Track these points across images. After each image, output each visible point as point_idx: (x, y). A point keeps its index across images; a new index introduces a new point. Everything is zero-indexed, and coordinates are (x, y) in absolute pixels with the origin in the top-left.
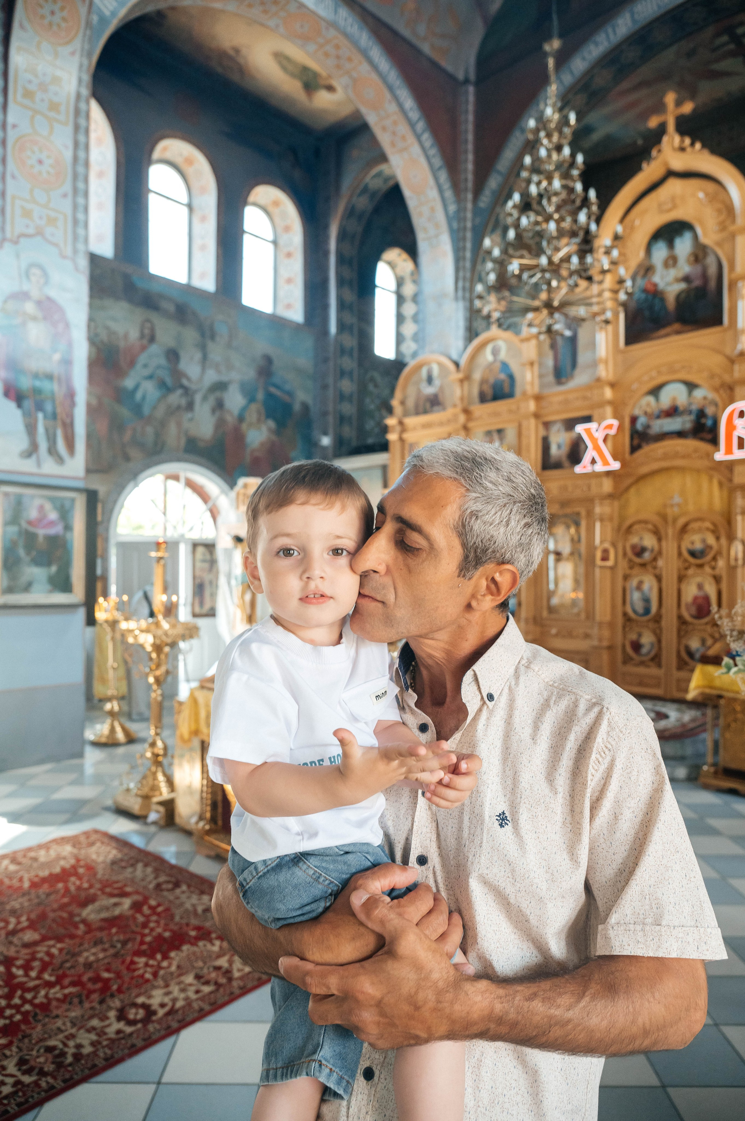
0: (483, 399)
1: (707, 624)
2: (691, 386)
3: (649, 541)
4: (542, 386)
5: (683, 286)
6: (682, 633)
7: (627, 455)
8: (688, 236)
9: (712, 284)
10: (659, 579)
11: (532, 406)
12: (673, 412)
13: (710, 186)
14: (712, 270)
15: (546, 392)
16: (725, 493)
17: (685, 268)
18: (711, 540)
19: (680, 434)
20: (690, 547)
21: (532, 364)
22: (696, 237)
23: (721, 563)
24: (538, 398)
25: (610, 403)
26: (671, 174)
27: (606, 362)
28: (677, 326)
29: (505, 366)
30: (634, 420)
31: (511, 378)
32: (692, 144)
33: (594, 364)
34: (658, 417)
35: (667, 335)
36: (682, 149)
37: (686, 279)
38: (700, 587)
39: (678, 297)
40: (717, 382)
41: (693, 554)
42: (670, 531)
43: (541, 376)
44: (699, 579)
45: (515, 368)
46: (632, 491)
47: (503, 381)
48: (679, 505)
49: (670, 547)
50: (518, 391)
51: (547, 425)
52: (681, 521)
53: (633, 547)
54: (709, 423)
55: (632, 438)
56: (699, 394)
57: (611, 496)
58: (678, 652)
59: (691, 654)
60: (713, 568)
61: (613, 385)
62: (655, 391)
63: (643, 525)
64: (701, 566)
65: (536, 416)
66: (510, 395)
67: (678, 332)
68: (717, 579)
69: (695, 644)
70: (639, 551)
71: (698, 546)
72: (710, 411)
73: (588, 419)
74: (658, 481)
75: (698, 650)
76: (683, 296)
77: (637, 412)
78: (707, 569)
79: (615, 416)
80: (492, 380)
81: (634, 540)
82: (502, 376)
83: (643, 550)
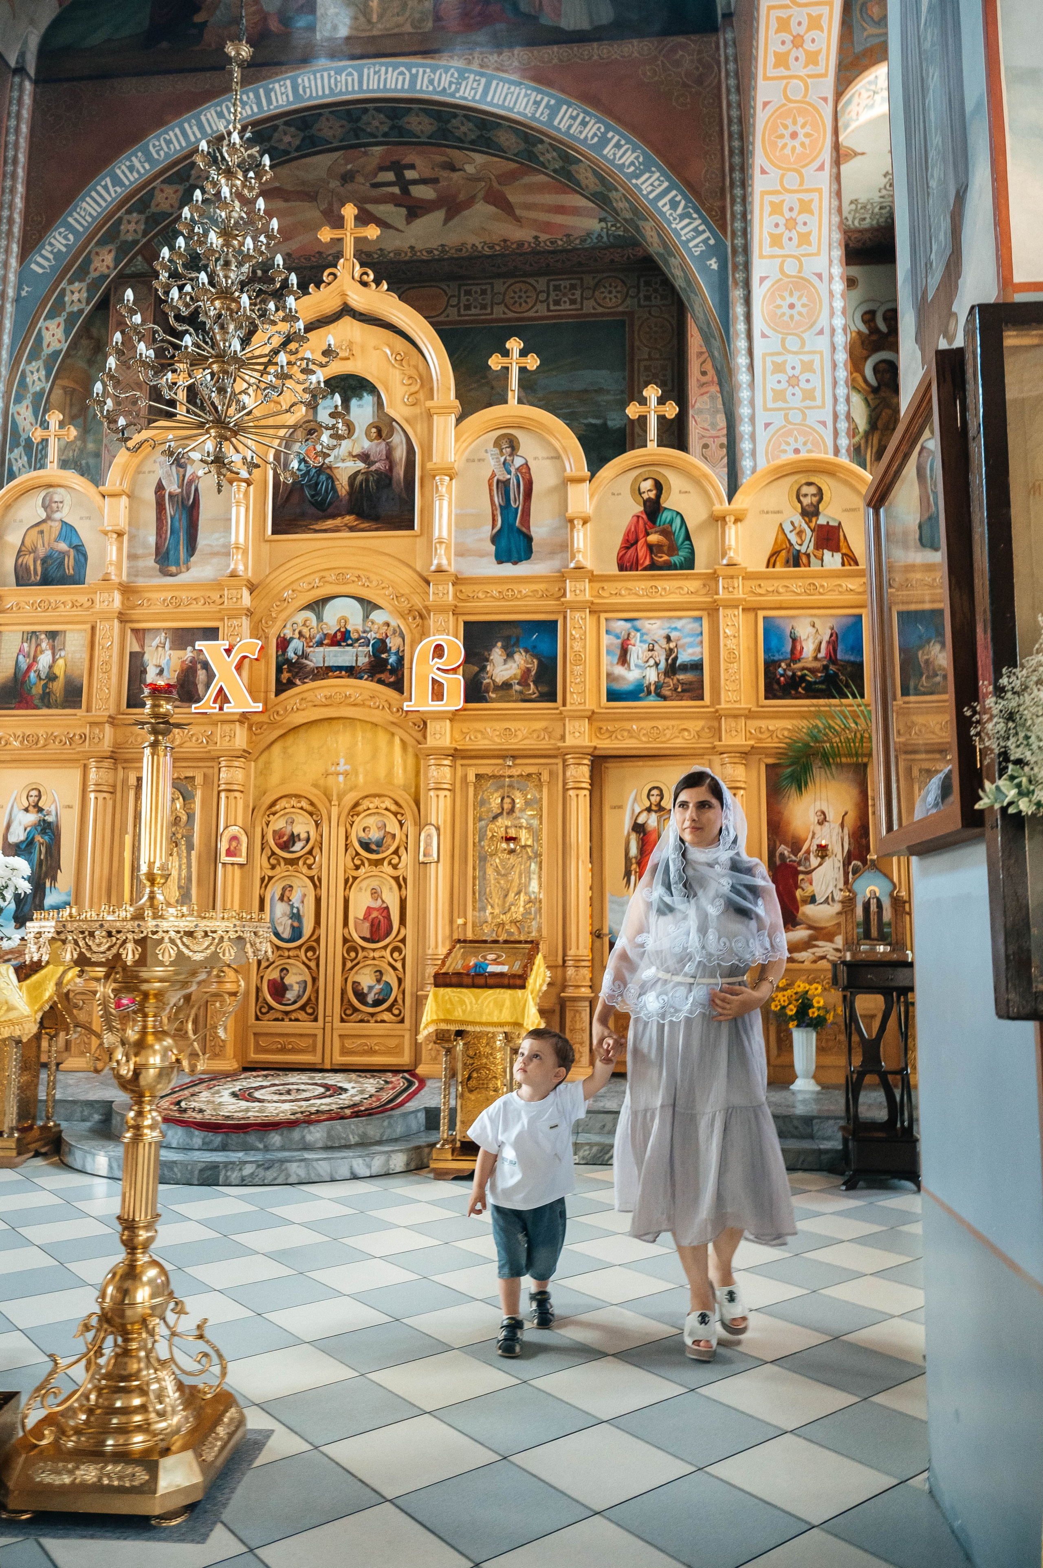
0: (22, 578)
1: (385, 948)
2: (369, 606)
3: (302, 826)
4: (134, 573)
5: (360, 465)
6: (349, 965)
7: (272, 695)
8: (368, 399)
9: (400, 472)
10: (316, 882)
11: (117, 600)
12: (341, 638)
13: (400, 343)
14: (400, 454)
15: (141, 582)
16: (411, 760)
17: (362, 443)
18: (393, 826)
19: (351, 671)
20: (362, 834)
21: (120, 535)
22: (380, 404)
23: (406, 858)
24: (127, 590)
25: (249, 613)
26: (347, 311)
27: (245, 552)
28: (349, 519)
29: (68, 531)
30: (283, 644)
31: (80, 550)
32: (377, 282)
33: (226, 553)
34: (320, 644)
35: (336, 530)
36: (365, 284)
37: (364, 457)
38: (375, 894)
39: (352, 478)
40: (405, 605)
41: (366, 846)
42: (335, 811)
43: (132, 557)
44: (374, 883)
45: (87, 535)
46: (276, 749)
47: (63, 554)
48: (346, 774)
49: (334, 837)
50: (92, 575)
51: (140, 634)
52: (349, 799)
53: (278, 834)
54: (392, 659)
55: (279, 670)
56: (378, 617)
57: (245, 754)
58: (343, 992)
59: (361, 996)
60: (395, 867)
61: (252, 588)
62: (317, 606)
63: (293, 802)
64: (377, 863)
65: (123, 618)
66: (77, 579)
67: (352, 529)
68: (400, 882)
69: (366, 979)
70: (288, 842)
71: (374, 835)
72: (393, 643)
73: (211, 634)
74: (315, 738)
75: (371, 988)
76: (360, 478)
77: (288, 632)
78: (386, 868)
79: (254, 635)
80: (42, 552)
81: (278, 823)
82: (63, 546)
83: (293, 838)
